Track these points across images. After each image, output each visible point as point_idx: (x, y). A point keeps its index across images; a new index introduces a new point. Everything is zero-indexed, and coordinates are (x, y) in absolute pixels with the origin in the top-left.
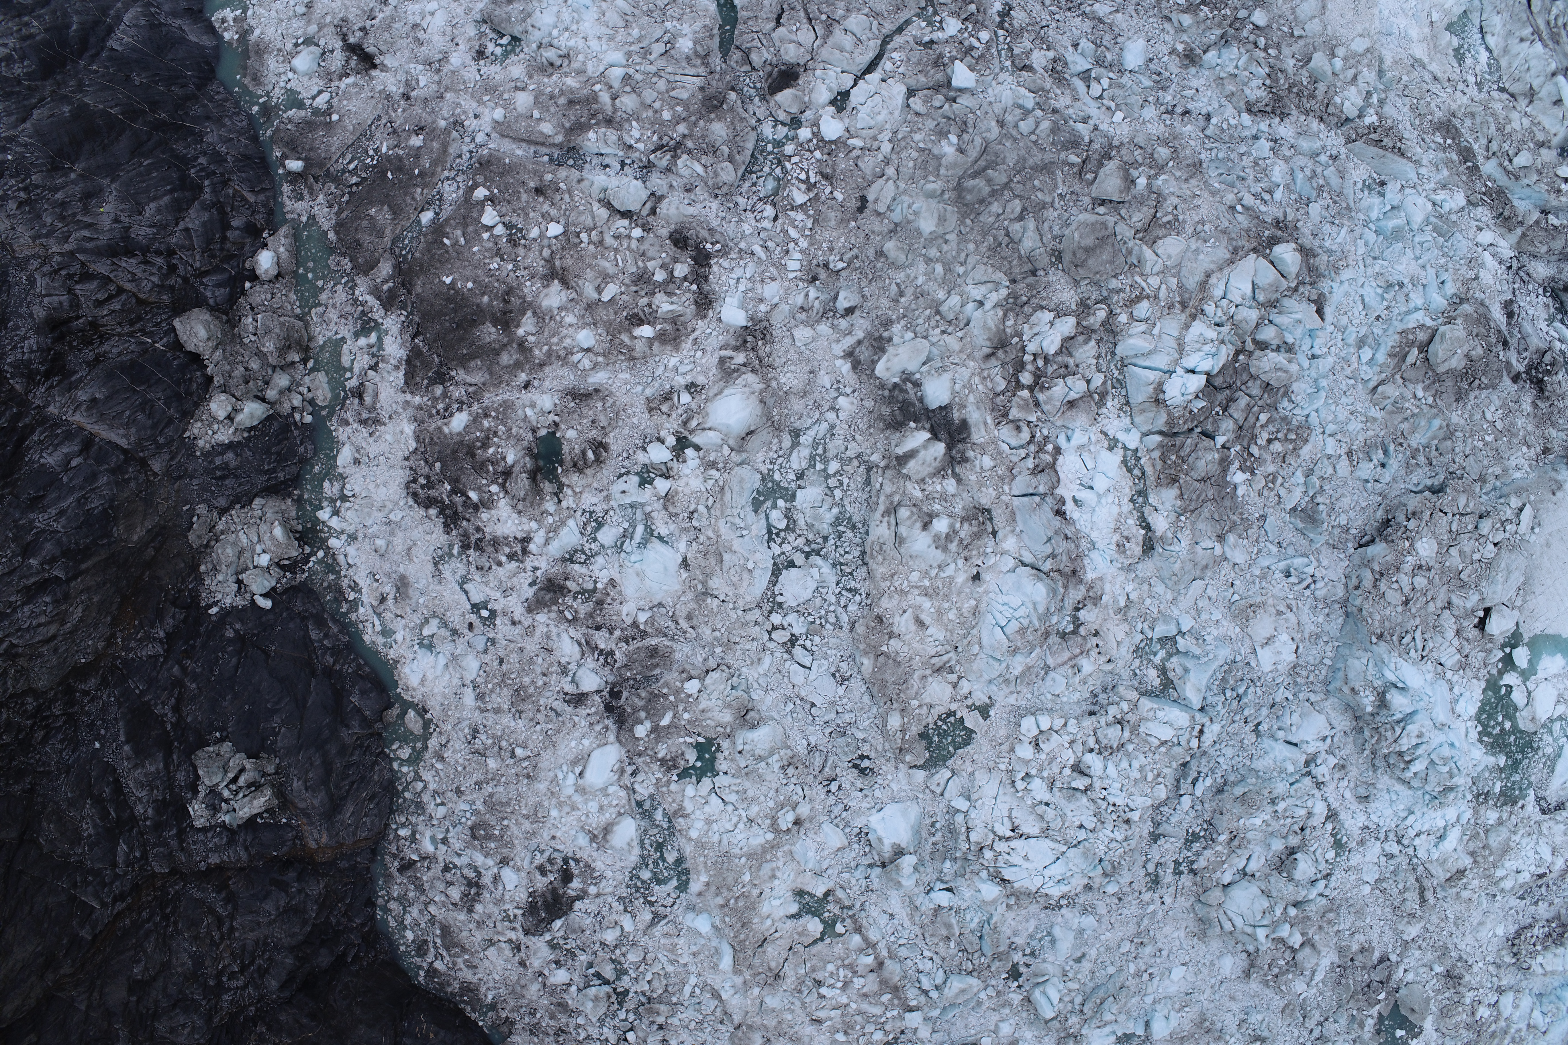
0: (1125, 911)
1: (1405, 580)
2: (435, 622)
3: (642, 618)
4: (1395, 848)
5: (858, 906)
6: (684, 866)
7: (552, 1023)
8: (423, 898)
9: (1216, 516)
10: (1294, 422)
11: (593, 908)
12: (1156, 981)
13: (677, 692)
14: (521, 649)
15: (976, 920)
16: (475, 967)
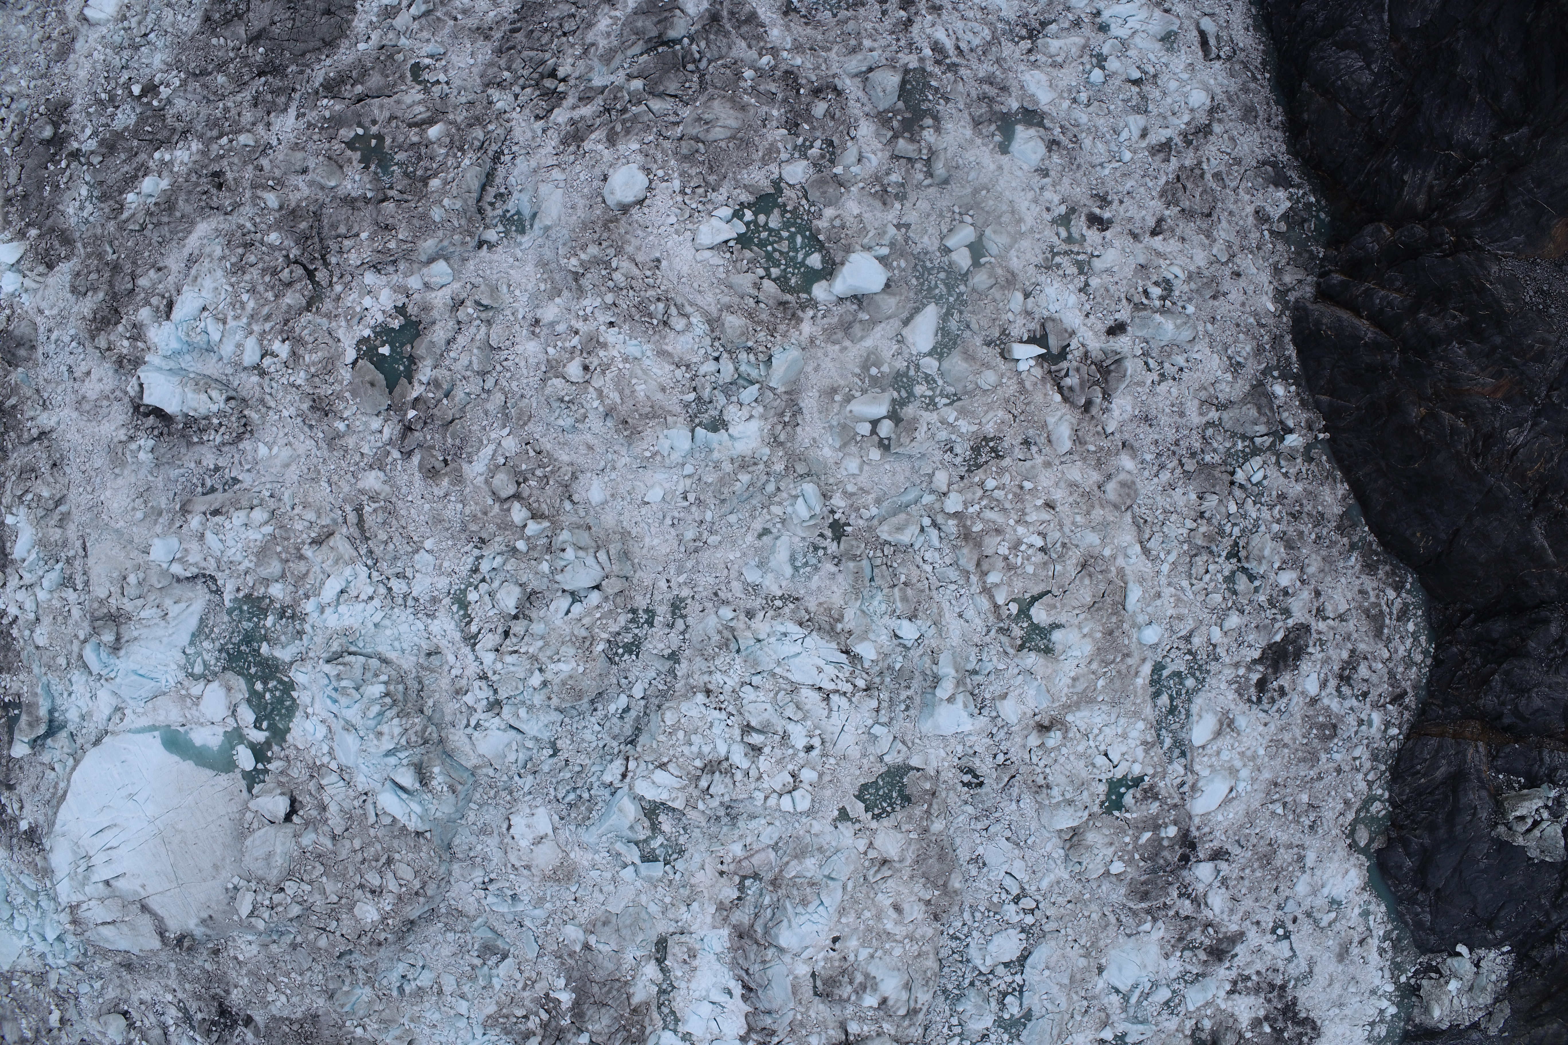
0: (711, 580)
1: (392, 885)
2: (1324, 924)
3: (1147, 926)
4: (394, 583)
5: (993, 632)
6: (1153, 689)
7: (1302, 527)
8: (1391, 665)
9: (590, 967)
10: (498, 1030)
11: (1244, 651)
12: (681, 489)
13: (1130, 862)
14: (1257, 900)
15: (875, 603)
16: (1361, 592)
